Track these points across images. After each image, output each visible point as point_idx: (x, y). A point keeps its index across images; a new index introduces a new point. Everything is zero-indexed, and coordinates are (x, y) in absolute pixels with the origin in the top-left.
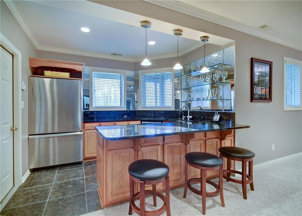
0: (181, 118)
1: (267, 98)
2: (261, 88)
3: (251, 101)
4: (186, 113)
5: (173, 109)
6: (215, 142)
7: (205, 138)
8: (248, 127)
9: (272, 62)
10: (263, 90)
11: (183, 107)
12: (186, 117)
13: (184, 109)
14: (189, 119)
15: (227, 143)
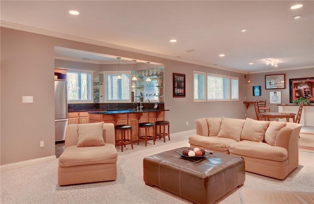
0: (136, 108)
1: (183, 95)
2: (179, 89)
3: (173, 97)
4: (139, 104)
5: (130, 102)
6: (154, 119)
7: (148, 117)
8: (169, 110)
9: (185, 75)
10: (181, 91)
11: (137, 100)
12: (139, 107)
13: (138, 102)
14: (141, 108)
15: (160, 119)
